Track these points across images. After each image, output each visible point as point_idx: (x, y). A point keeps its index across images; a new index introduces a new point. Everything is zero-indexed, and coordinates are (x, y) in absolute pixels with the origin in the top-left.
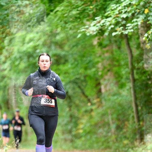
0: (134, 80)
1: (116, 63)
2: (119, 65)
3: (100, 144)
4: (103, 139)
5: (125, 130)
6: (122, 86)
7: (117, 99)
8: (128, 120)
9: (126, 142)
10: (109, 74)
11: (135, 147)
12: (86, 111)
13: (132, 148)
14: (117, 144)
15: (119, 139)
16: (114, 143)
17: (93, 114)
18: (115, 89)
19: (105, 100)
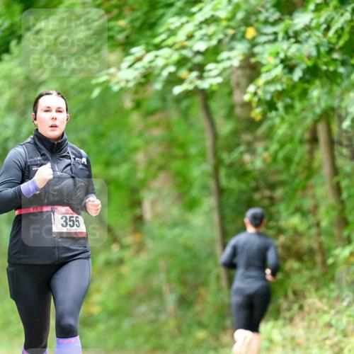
0: (221, 192)
1: (177, 152)
2: (186, 157)
3: (141, 339)
4: (148, 329)
5: (198, 308)
6: (191, 205)
7: (181, 235)
8: (205, 284)
9: (201, 334)
10: (162, 176)
11: (223, 346)
12: (108, 263)
13: (216, 349)
14: (180, 340)
15: (185, 328)
16: (173, 337)
17: (125, 269)
18: (176, 212)
19: (153, 238)
